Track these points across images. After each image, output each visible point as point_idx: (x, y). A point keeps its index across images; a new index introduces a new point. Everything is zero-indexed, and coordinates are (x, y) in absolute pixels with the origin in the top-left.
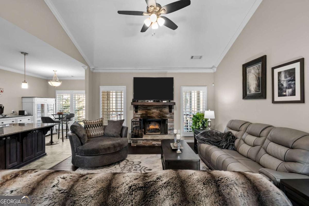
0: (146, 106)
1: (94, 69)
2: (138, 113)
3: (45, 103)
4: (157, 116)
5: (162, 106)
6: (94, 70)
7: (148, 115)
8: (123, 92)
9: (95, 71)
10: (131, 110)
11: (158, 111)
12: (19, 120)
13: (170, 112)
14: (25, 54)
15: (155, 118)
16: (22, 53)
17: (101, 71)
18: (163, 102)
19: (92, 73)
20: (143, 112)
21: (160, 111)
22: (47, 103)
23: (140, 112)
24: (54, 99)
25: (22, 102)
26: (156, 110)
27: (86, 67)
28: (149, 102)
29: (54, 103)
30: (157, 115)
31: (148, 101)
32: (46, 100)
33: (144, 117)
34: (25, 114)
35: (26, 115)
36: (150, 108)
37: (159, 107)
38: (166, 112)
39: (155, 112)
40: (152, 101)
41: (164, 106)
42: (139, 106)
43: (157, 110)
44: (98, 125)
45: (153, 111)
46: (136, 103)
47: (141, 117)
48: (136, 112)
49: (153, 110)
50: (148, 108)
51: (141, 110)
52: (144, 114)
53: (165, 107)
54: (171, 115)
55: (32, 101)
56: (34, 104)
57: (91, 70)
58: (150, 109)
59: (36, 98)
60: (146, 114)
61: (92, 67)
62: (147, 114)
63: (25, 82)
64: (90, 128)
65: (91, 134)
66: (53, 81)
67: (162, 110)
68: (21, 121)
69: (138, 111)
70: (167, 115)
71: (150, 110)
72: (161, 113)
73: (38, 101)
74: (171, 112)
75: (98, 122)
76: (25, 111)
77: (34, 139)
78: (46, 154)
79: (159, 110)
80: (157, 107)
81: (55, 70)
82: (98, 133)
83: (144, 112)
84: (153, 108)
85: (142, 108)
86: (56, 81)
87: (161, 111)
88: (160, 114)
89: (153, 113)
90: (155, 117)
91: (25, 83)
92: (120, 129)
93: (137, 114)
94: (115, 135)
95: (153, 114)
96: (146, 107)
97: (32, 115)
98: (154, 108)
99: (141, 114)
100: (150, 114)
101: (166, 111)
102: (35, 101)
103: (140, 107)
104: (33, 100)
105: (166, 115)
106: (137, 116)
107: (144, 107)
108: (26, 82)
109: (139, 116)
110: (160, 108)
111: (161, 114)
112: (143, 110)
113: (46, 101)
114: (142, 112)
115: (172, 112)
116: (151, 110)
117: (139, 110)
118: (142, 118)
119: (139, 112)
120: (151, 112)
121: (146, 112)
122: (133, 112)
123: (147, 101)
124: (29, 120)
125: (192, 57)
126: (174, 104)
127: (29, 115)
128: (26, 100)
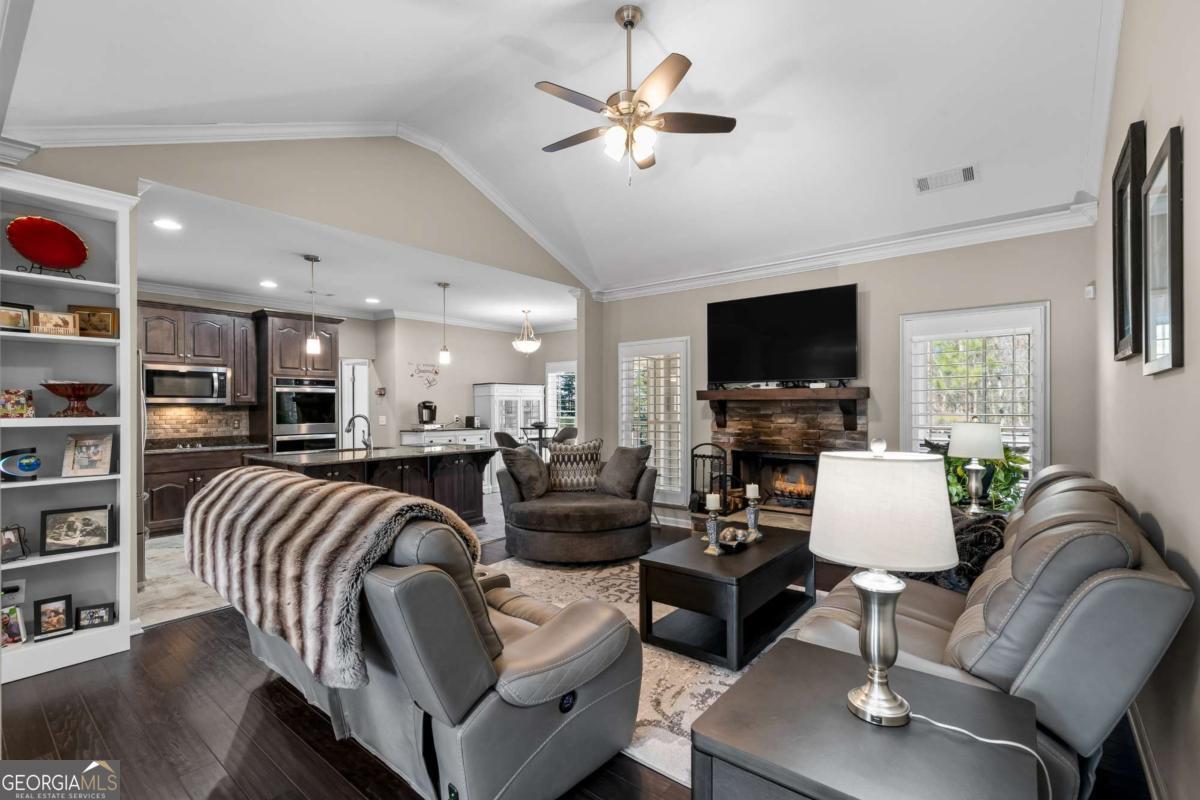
0: (753, 405)
1: (600, 293)
2: (728, 430)
3: (518, 399)
4: (793, 442)
5: (813, 404)
6: (604, 298)
7: (763, 438)
8: (678, 355)
9: (606, 299)
10: (705, 417)
11: (799, 425)
12: (461, 438)
13: (846, 429)
14: (445, 285)
15: (788, 449)
16: (439, 284)
17: (621, 296)
18: (813, 386)
19: (601, 305)
20: (744, 427)
21: (808, 423)
22: (521, 397)
23: (733, 427)
24: (540, 388)
25: (474, 397)
26: (791, 420)
27: (579, 292)
28: (762, 388)
29: (542, 399)
30: (794, 437)
31: (759, 386)
32: (520, 390)
33: (747, 443)
34: (475, 427)
35: (478, 428)
36: (770, 412)
37: (803, 408)
38: (831, 428)
39: (786, 428)
40: (773, 385)
41: (822, 404)
42: (730, 405)
43: (796, 419)
44: (589, 456)
45: (780, 421)
46: (720, 395)
47: (738, 443)
48: (721, 424)
49: (781, 417)
50: (762, 412)
51: (737, 419)
52: (746, 432)
53: (826, 409)
54: (853, 439)
55: (490, 392)
56: (493, 400)
57: (594, 296)
58: (771, 416)
59: (497, 385)
60: (756, 434)
61: (594, 290)
62: (759, 433)
63: (445, 349)
64: (561, 465)
65: (563, 481)
66: (522, 339)
67: (814, 419)
68: (465, 440)
69: (728, 423)
70: (836, 439)
71: (767, 417)
72: (811, 431)
73: (501, 393)
74: (854, 428)
75: (583, 449)
76: (475, 418)
77: (456, 478)
78: (483, 521)
79: (805, 419)
80: (797, 408)
81: (526, 309)
82: (581, 481)
83: (747, 426)
84: (779, 411)
85: (741, 411)
86: (529, 339)
87: (811, 424)
88: (806, 434)
89: (779, 431)
90: (786, 447)
91: (444, 352)
92: (633, 474)
93: (725, 434)
94: (618, 489)
95: (780, 434)
96: (757, 407)
97: (489, 429)
98: (784, 413)
99: (738, 435)
100: (767, 434)
101: (830, 425)
102: (496, 393)
103: (733, 409)
104: (492, 390)
105: (831, 440)
106: (724, 439)
107: (747, 409)
109: (732, 439)
110: (804, 410)
111: (812, 433)
112: (743, 418)
113: (518, 394)
114: (740, 427)
115: (859, 428)
116: (773, 419)
117: (731, 417)
118: (739, 446)
119: (730, 427)
120: (772, 426)
121: (754, 427)
122: (712, 427)
123: (754, 386)
124: (476, 436)
125: (969, 174)
126: (866, 393)
127: (483, 427)
128: (479, 391)
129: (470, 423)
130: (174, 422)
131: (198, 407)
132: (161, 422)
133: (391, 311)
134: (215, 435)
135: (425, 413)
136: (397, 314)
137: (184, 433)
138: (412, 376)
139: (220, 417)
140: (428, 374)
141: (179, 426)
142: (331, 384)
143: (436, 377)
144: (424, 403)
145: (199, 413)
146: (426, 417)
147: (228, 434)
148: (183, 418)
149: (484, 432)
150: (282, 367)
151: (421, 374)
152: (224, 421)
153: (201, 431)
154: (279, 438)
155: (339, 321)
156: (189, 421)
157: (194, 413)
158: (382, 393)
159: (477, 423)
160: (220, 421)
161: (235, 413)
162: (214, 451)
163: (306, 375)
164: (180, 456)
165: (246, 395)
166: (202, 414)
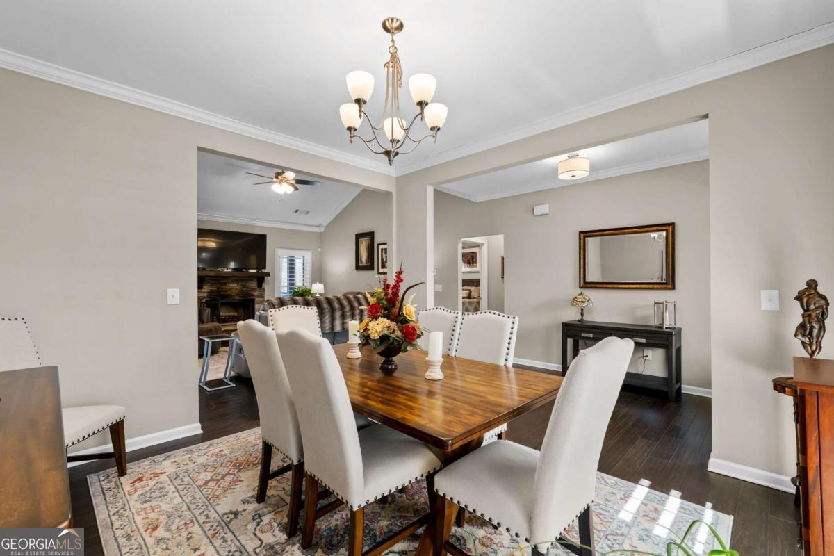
0: (217, 278)
2: (203, 290)
4: (237, 294)
5: (245, 278)
7: (223, 293)
11: (239, 287)
13: (258, 288)
20: (212, 289)
23: (206, 289)
26: (236, 285)
28: (224, 271)
30: (237, 292)
36: (225, 281)
38: (252, 288)
39: (233, 289)
40: (230, 270)
41: (250, 278)
42: (207, 278)
43: (238, 285)
45: (231, 285)
46: (203, 273)
47: (209, 296)
48: (201, 288)
50: (222, 281)
51: (209, 285)
52: (214, 291)
53: (251, 280)
54: (261, 292)
62: (220, 291)
67: (246, 284)
69: (204, 287)
70: (255, 292)
71: (225, 284)
74: (261, 288)
79: (242, 284)
80: (238, 280)
83: (214, 288)
84: (230, 281)
85: (211, 281)
87: (244, 286)
88: (243, 290)
89: (230, 289)
90: (233, 296)
93: (201, 292)
95: (230, 291)
96: (219, 280)
98: (233, 282)
99: (209, 292)
100: (225, 291)
101: (252, 286)
103: (208, 280)
105: (252, 292)
107: (214, 280)
109: (206, 295)
110: (242, 281)
111: (245, 290)
112: (212, 284)
114: (210, 289)
115: (263, 288)
116: (227, 285)
117: (207, 284)
120: (227, 288)
121: (218, 289)
123: (221, 270)
125: (297, 211)
126: (267, 274)
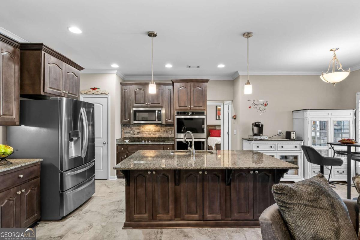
3: (329, 120)
12: (280, 146)
22: (332, 119)
24: (351, 112)
25: (293, 119)
29: (352, 120)
32: (330, 114)
34: (292, 138)
35: (294, 140)
55: (304, 116)
56: (305, 121)
59: (309, 111)
68: (282, 147)
76: (292, 133)
91: (247, 85)
97: (302, 140)
102: (308, 116)
104: (305, 114)
108: (249, 84)
113: (330, 116)
124: (296, 147)
127: (299, 139)
128: (297, 115)
129: (288, 136)
130: (149, 131)
131: (157, 125)
132: (145, 131)
133: (237, 72)
134: (162, 136)
135: (256, 129)
136: (240, 73)
137: (152, 136)
138: (250, 107)
139: (164, 129)
140: (260, 106)
141: (150, 132)
142: (203, 113)
143: (266, 107)
144: (255, 123)
145: (157, 127)
146: (256, 131)
147: (167, 136)
148: (152, 129)
149: (299, 142)
150: (179, 106)
151: (256, 106)
152: (166, 131)
153: (158, 135)
154: (178, 140)
155: (207, 81)
156: (153, 131)
157: (155, 127)
158: (235, 117)
159: (293, 136)
160: (164, 131)
161: (170, 127)
162: (153, 145)
163: (190, 109)
164: (141, 146)
165: (170, 119)
166: (158, 128)
